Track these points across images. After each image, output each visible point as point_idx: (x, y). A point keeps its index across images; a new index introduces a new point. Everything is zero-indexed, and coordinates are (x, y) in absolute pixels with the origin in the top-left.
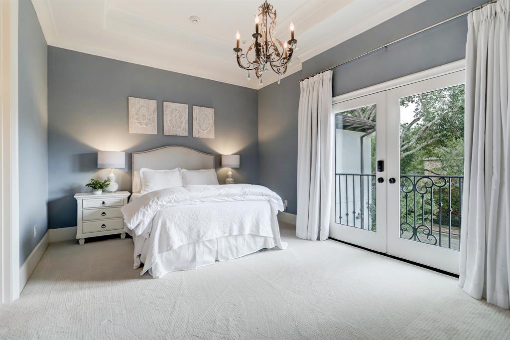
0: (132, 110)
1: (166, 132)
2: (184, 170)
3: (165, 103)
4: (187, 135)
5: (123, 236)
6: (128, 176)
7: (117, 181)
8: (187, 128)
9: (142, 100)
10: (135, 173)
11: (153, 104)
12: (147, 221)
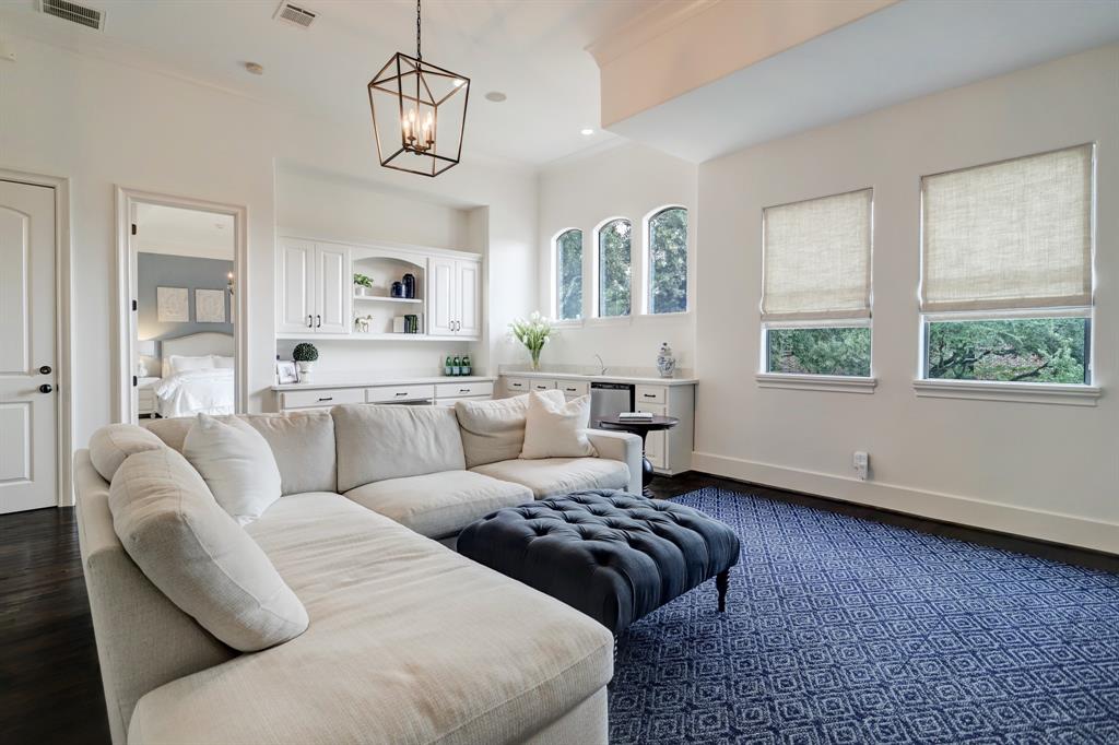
0: (161, 300)
1: (199, 319)
2: (218, 357)
3: (197, 291)
4: (223, 321)
5: (153, 416)
6: (157, 363)
7: (146, 368)
8: (223, 313)
9: (171, 289)
10: (165, 360)
11: (184, 292)
12: (171, 391)
